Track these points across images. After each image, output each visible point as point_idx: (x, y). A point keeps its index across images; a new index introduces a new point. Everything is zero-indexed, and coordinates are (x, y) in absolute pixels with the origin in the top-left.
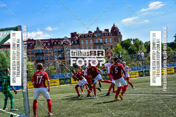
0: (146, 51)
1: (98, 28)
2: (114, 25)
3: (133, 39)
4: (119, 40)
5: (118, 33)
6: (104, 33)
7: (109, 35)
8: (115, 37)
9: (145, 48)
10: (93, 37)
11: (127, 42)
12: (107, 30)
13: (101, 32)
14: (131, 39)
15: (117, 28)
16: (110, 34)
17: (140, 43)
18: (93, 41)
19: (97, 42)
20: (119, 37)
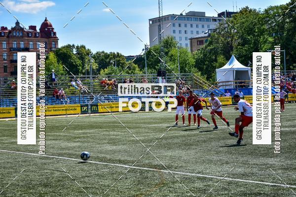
0: (96, 67)
1: (17, 23)
2: (46, 20)
3: (76, 45)
4: (53, 46)
5: (52, 35)
6: (28, 33)
7: (35, 36)
8: (46, 40)
9: (95, 62)
10: (8, 37)
11: (65, 51)
12: (33, 28)
13: (22, 29)
14: (73, 46)
15: (51, 26)
16: (38, 35)
17: (88, 53)
18: (8, 44)
19: (15, 46)
20: (54, 42)
